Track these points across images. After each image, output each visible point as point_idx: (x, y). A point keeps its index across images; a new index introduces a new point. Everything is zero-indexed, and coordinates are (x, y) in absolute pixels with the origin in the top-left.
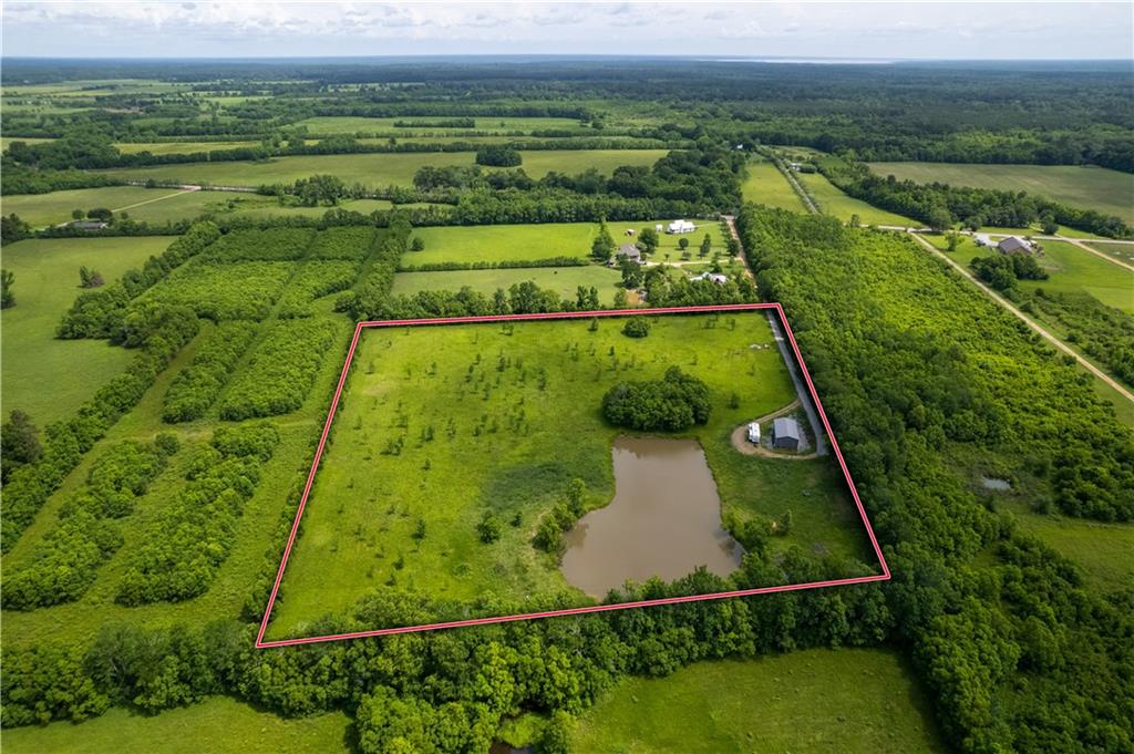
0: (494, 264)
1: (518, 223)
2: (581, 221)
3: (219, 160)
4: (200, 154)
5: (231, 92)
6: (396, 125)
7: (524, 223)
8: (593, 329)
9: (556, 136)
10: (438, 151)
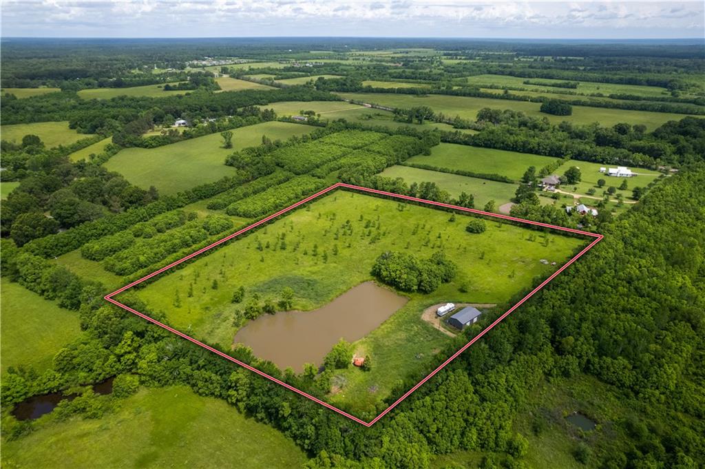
0: (453, 171)
1: (509, 150)
2: (552, 156)
3: (400, 93)
4: (392, 89)
5: (459, 57)
6: (525, 83)
7: (512, 150)
8: (451, 220)
9: (628, 99)
10: (528, 101)
